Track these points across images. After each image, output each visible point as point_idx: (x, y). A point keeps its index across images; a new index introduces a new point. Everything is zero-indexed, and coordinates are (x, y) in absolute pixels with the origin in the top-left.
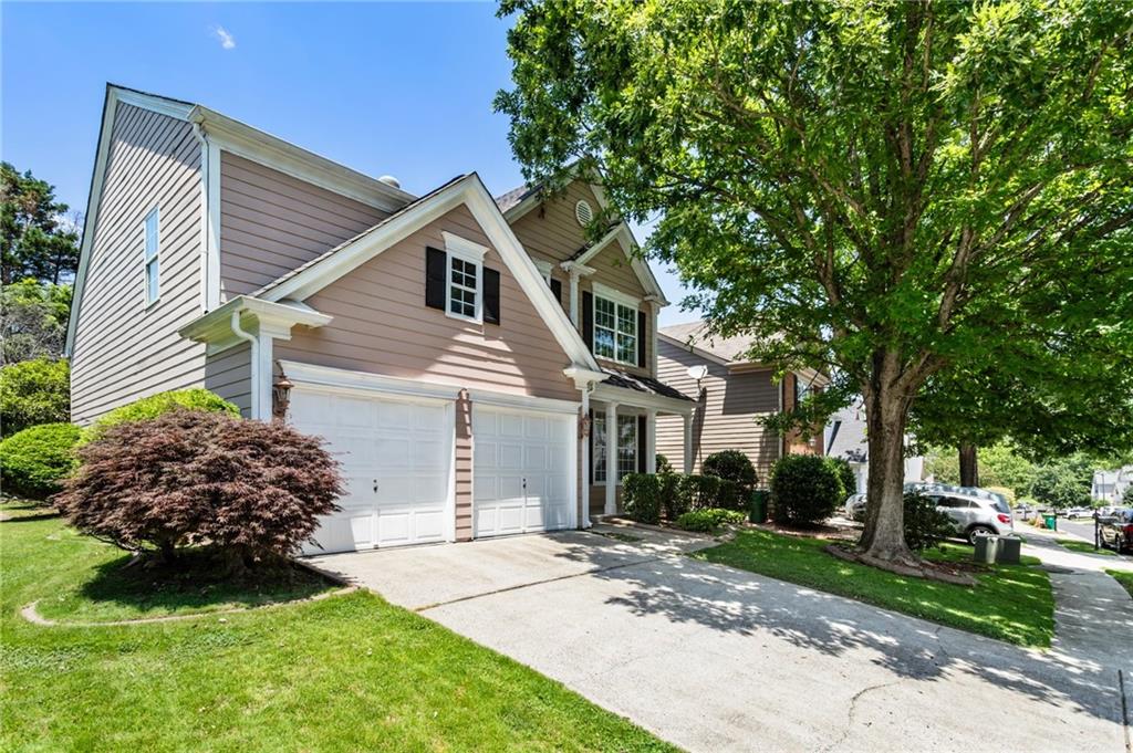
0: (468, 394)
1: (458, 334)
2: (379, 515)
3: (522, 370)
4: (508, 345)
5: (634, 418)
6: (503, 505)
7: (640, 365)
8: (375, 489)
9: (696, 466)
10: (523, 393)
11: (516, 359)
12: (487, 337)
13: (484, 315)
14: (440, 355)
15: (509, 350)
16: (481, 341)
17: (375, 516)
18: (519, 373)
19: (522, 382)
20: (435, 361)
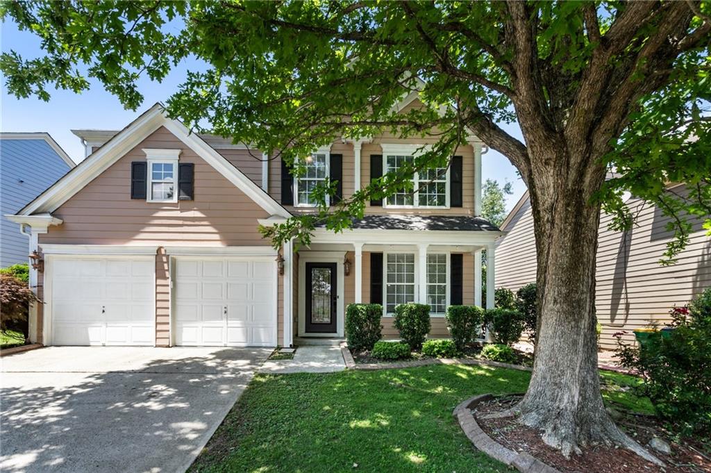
0: (165, 251)
1: (157, 212)
2: (107, 327)
3: (216, 228)
4: (202, 213)
5: (445, 256)
6: (204, 325)
7: (452, 205)
8: (104, 311)
9: (620, 307)
10: (219, 245)
11: (210, 222)
12: (182, 210)
13: (179, 195)
14: (143, 228)
15: (203, 216)
16: (178, 214)
17: (104, 326)
18: (215, 231)
19: (217, 237)
20: (139, 232)
